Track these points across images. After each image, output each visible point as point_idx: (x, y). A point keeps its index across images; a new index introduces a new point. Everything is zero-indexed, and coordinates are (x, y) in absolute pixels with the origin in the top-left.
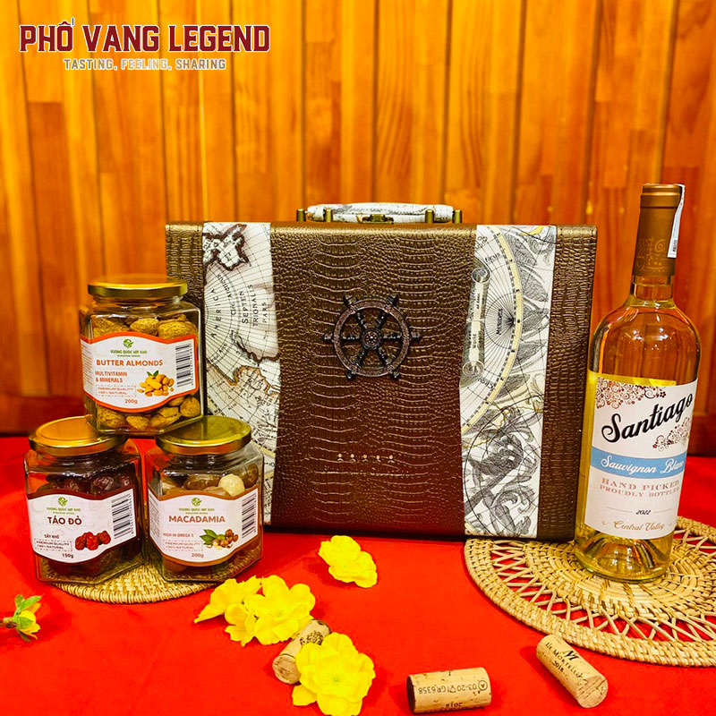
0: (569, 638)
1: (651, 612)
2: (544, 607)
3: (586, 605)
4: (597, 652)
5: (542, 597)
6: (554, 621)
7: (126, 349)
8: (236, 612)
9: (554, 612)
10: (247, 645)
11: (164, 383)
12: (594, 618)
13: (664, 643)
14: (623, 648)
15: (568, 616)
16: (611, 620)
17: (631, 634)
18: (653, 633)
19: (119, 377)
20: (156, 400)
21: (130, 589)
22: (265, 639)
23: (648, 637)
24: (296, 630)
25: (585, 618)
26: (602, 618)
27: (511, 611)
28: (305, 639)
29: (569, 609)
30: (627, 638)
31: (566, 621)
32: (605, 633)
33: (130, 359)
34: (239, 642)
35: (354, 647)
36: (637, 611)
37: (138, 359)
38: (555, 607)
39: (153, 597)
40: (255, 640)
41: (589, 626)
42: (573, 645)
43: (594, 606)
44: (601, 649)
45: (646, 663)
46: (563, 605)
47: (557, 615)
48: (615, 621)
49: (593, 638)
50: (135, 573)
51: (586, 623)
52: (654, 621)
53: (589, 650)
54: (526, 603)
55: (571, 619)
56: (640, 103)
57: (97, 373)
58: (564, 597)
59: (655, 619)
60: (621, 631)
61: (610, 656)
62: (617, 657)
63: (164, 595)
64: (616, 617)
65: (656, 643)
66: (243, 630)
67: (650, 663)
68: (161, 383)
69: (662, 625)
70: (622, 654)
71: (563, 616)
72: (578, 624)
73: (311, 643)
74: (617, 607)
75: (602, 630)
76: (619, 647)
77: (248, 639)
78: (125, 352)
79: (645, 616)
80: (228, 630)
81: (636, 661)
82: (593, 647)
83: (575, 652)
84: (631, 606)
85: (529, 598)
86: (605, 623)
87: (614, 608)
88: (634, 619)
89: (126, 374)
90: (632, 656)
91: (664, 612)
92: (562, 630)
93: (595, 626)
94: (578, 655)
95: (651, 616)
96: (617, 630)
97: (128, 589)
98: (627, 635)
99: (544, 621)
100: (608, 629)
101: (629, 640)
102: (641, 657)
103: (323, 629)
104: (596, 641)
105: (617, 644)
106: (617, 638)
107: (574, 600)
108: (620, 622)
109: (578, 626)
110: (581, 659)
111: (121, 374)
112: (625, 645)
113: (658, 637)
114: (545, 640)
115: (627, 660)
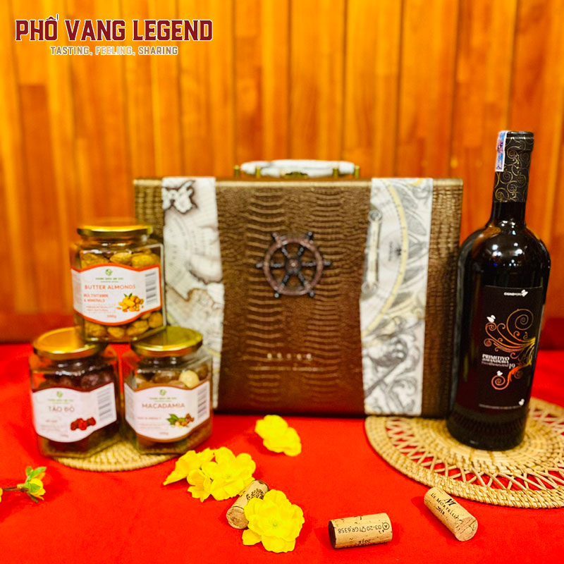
0: (448, 490)
1: (508, 469)
2: (428, 467)
3: (460, 465)
4: (469, 500)
5: (426, 460)
6: (436, 478)
7: (107, 277)
8: (196, 475)
9: (436, 471)
10: (205, 501)
11: (137, 302)
12: (466, 475)
13: (519, 492)
14: (489, 497)
15: (447, 473)
16: (479, 476)
17: (494, 485)
18: (510, 484)
19: (102, 298)
20: (131, 315)
21: (112, 460)
22: (219, 496)
23: (506, 487)
24: (242, 487)
25: (459, 475)
26: (471, 475)
27: (404, 471)
28: (250, 495)
29: (447, 468)
30: (491, 489)
31: (445, 477)
32: (475, 485)
33: (111, 284)
34: (199, 499)
35: (288, 500)
36: (498, 469)
37: (117, 284)
38: (436, 466)
39: (130, 466)
40: (211, 497)
41: (462, 480)
42: (451, 495)
43: (466, 466)
44: (472, 497)
45: (506, 507)
46: (442, 465)
47: (439, 473)
48: (482, 476)
49: (465, 489)
51: (460, 478)
52: (511, 476)
53: (463, 499)
54: (415, 464)
55: (449, 475)
57: (85, 295)
58: (443, 459)
59: (512, 474)
60: (486, 483)
61: (479, 502)
62: (484, 503)
63: (139, 464)
64: (482, 473)
65: (513, 492)
66: (202, 489)
67: (508, 507)
68: (134, 301)
69: (516, 478)
70: (488, 500)
71: (443, 473)
72: (454, 479)
73: (255, 498)
74: (483, 466)
75: (472, 483)
76: (485, 495)
77: (206, 497)
78: (107, 279)
79: (504, 472)
80: (190, 489)
81: (499, 506)
82: (466, 496)
83: (453, 500)
84: (493, 465)
85: (417, 460)
86: (474, 478)
87: (481, 466)
88: (495, 475)
89: (107, 296)
90: (495, 502)
91: (518, 468)
92: (443, 484)
93: (467, 480)
94: (455, 502)
95: (508, 472)
96: (483, 483)
97: (110, 461)
98: (491, 486)
99: (429, 477)
100: (476, 482)
101: (493, 490)
102: (502, 503)
103: (263, 487)
104: (468, 491)
105: (483, 493)
106: (484, 489)
107: (451, 461)
108: (485, 477)
109: (455, 481)
110: (458, 504)
111: (103, 296)
112: (490, 494)
113: (514, 487)
114: (430, 491)
115: (492, 505)
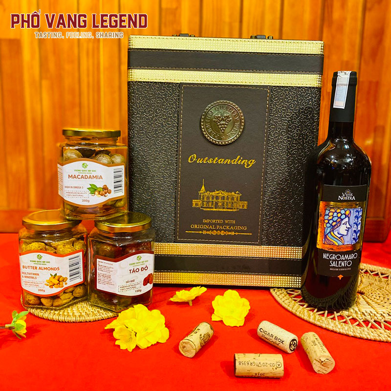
12: (363, 322)
16: (372, 322)
21: (77, 314)
25: (358, 323)
26: (367, 322)
30: (386, 330)
32: (374, 329)
39: (91, 318)
41: (363, 326)
48: (375, 322)
50: (79, 305)
51: (360, 325)
56: (346, 46)
60: (381, 327)
63: (98, 317)
97: (75, 314)
